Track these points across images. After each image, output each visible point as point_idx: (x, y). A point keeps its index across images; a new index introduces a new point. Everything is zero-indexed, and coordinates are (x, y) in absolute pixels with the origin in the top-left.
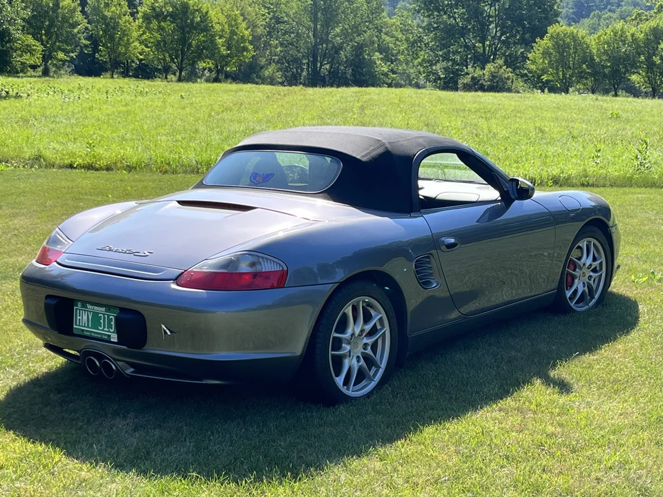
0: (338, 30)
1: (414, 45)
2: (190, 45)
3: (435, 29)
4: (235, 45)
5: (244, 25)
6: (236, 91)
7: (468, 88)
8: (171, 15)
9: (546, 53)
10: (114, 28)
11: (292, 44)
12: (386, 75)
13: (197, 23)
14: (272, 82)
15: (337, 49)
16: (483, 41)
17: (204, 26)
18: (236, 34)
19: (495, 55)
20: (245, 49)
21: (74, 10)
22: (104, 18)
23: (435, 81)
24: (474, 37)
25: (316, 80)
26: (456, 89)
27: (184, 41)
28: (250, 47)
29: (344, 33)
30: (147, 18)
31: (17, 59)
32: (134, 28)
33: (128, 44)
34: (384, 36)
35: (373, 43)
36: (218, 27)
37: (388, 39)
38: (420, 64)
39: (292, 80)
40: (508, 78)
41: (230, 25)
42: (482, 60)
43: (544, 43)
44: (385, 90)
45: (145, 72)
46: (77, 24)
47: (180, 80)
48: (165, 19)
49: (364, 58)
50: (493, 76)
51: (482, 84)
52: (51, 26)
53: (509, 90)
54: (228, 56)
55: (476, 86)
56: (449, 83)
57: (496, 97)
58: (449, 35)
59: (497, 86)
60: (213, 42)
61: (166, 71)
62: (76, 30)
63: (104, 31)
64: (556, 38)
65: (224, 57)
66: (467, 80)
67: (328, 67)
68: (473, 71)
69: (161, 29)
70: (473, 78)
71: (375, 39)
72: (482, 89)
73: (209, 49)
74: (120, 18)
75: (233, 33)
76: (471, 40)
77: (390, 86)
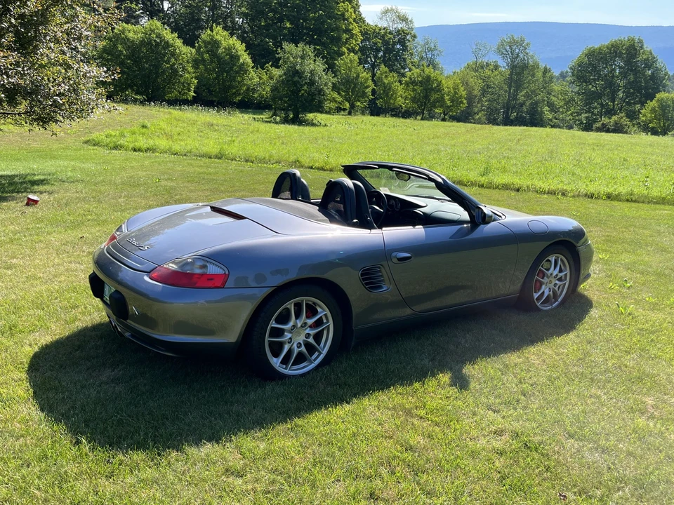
0: (523, 93)
1: (568, 103)
2: (430, 100)
3: (583, 93)
4: (456, 100)
5: (462, 89)
6: (450, 127)
7: (599, 130)
8: (421, 82)
9: (653, 110)
10: (389, 89)
11: (495, 100)
12: (551, 120)
13: (435, 88)
14: (479, 122)
15: (522, 105)
16: (613, 101)
17: (439, 89)
18: (458, 94)
19: (621, 110)
20: (462, 102)
21: (368, 79)
22: (384, 83)
23: (580, 124)
24: (608, 99)
25: (508, 122)
26: (592, 130)
27: (426, 97)
28: (465, 101)
29: (527, 96)
30: (407, 84)
31: (327, 105)
32: (400, 89)
33: (396, 99)
34: (552, 97)
35: (544, 101)
36: (446, 89)
37: (554, 98)
38: (571, 114)
39: (493, 121)
40: (626, 125)
41: (454, 89)
42: (611, 113)
43: (652, 104)
44: (548, 130)
45: (406, 114)
46: (368, 87)
47: (422, 119)
48: (416, 85)
49: (537, 110)
50: (616, 123)
51: (608, 128)
52: (354, 88)
53: (626, 132)
54: (451, 106)
55: (605, 129)
56: (587, 127)
57: (612, 137)
58: (590, 98)
59: (618, 129)
60: (442, 97)
61: (418, 114)
62: (367, 90)
63: (384, 91)
64: (661, 101)
65: (448, 107)
66: (598, 125)
67: (515, 114)
68: (605, 120)
69: (414, 90)
70: (603, 124)
71: (546, 98)
72: (608, 131)
73: (441, 101)
74: (392, 83)
75: (456, 93)
76: (605, 101)
77: (552, 127)
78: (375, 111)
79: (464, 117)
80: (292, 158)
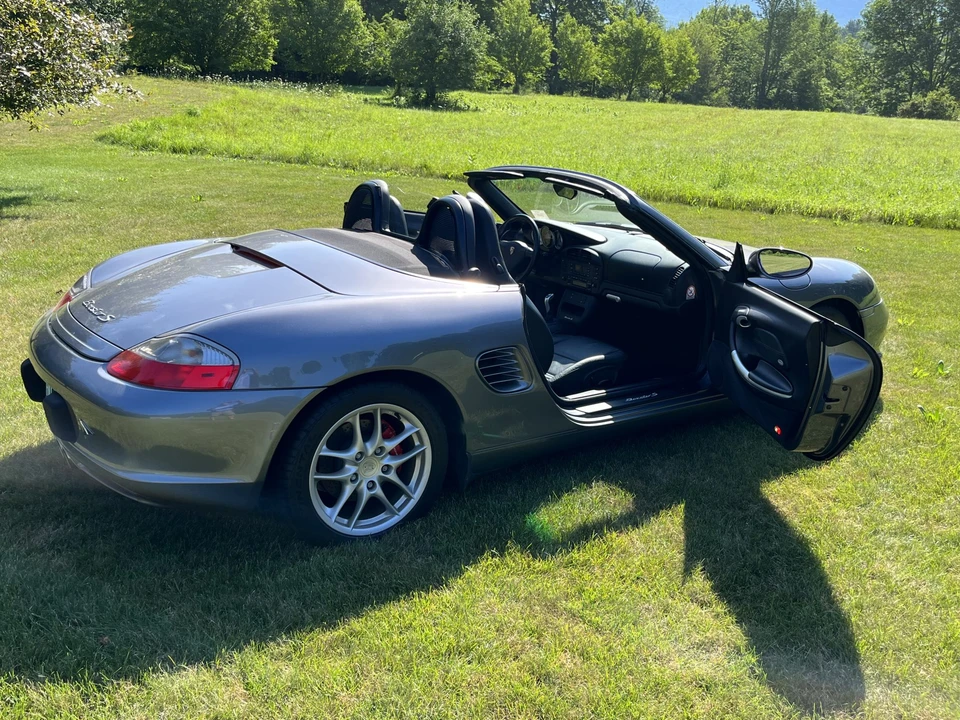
0: (789, 56)
1: (860, 71)
2: (641, 69)
3: (883, 56)
4: (682, 69)
5: (692, 50)
6: (672, 111)
7: (907, 114)
8: (627, 40)
10: (578, 52)
11: (744, 69)
12: (831, 99)
13: (649, 49)
14: (719, 103)
15: (786, 76)
16: (930, 69)
17: (655, 52)
18: (685, 58)
19: (942, 82)
20: (691, 72)
21: (544, 36)
22: (570, 43)
23: (876, 106)
24: (923, 65)
25: (763, 103)
26: (896, 115)
27: (636, 64)
28: (696, 71)
29: (795, 62)
30: (606, 43)
31: (480, 77)
32: (594, 53)
33: (588, 66)
34: (834, 62)
35: (821, 68)
36: (667, 52)
37: (838, 65)
38: (864, 90)
39: (740, 102)
40: (950, 106)
41: (680, 51)
42: (926, 86)
44: (825, 115)
45: (605, 92)
46: (543, 49)
47: (629, 99)
48: (620, 45)
49: (810, 83)
50: (934, 103)
51: (922, 111)
52: (523, 50)
53: (949, 118)
54: (674, 78)
55: (915, 112)
56: (888, 111)
57: (927, 124)
58: (894, 63)
59: (937, 113)
60: (661, 63)
61: (621, 91)
62: (543, 54)
63: (569, 55)
65: (670, 80)
66: (905, 106)
67: (775, 90)
68: (917, 98)
69: (616, 53)
70: (913, 104)
71: (824, 65)
72: (921, 116)
73: (658, 69)
74: (583, 43)
75: (682, 57)
76: (918, 67)
77: (833, 110)
78: (557, 87)
79: (696, 96)
80: (417, 162)
